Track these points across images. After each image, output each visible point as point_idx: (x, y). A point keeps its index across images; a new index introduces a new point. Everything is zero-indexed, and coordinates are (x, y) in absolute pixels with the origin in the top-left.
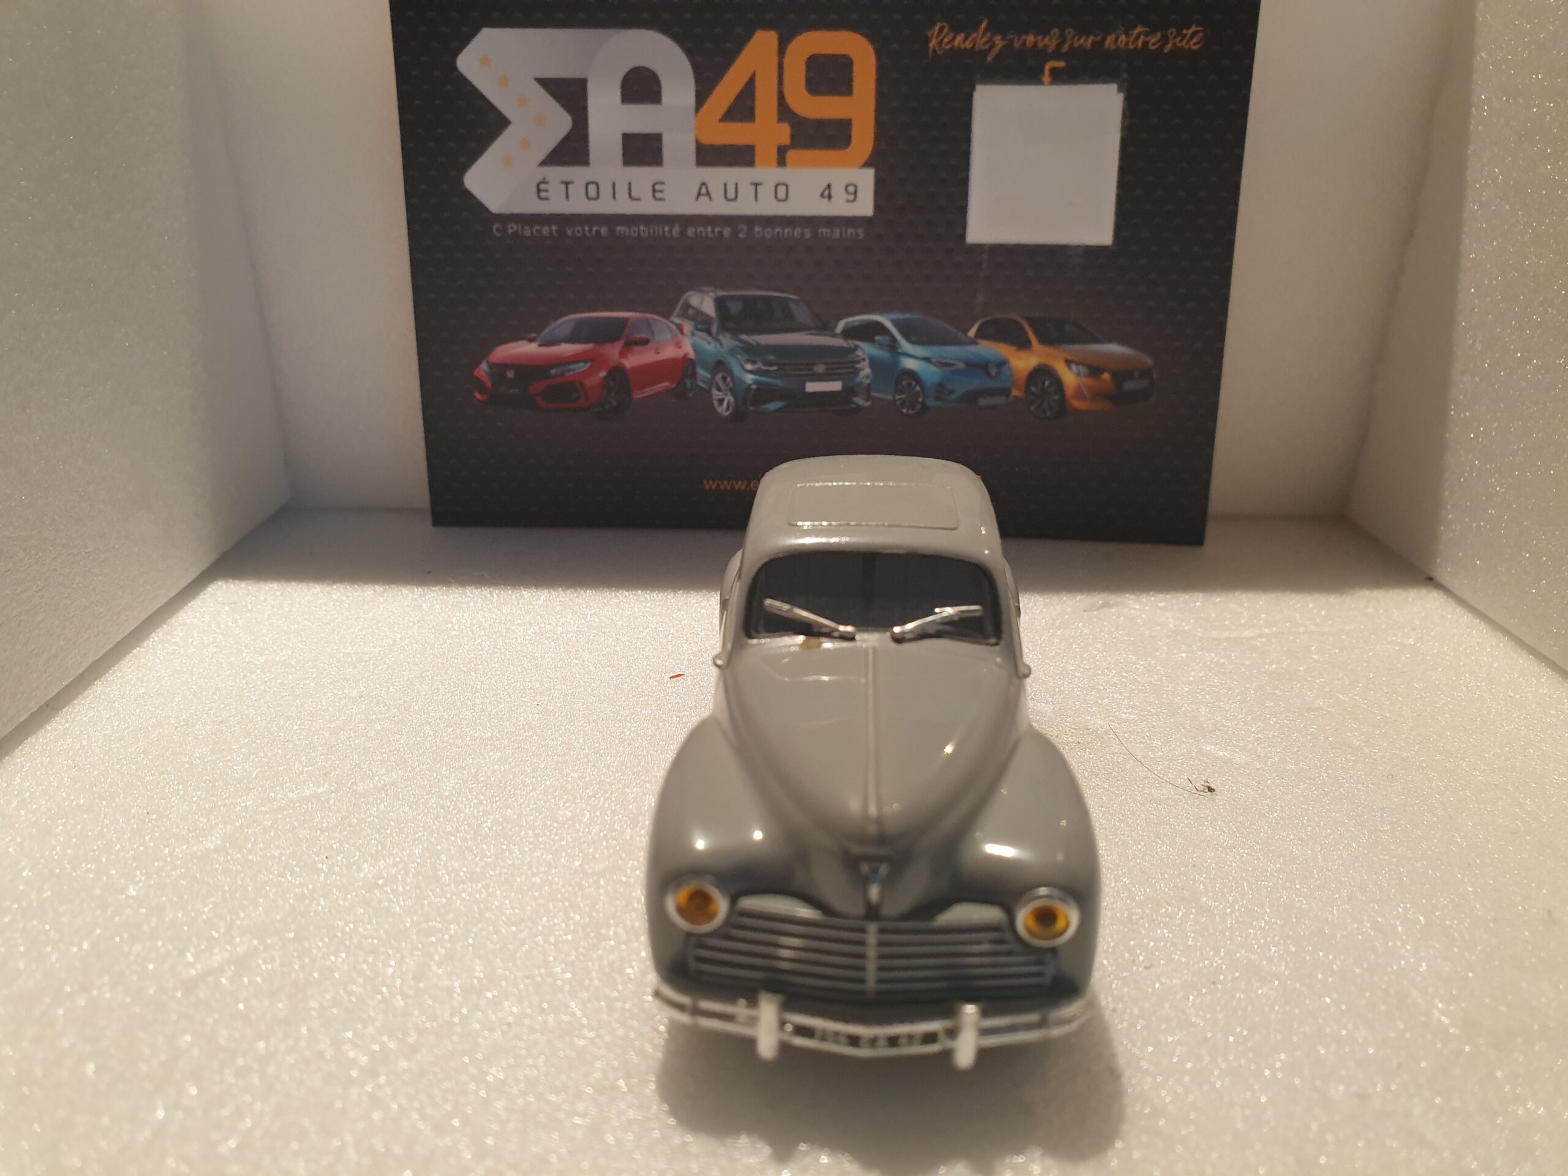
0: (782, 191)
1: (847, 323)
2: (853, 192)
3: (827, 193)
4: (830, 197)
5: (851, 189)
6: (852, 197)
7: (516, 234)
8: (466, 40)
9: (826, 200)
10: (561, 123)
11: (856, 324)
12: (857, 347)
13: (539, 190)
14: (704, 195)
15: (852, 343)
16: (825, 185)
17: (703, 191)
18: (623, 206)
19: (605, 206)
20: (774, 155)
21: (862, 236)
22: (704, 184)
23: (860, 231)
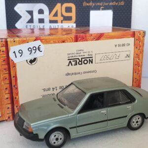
8: (16, 5)
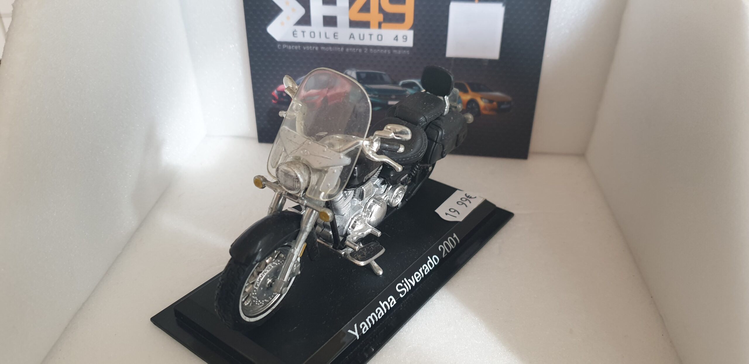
0: (380, 37)
1: (403, 82)
2: (405, 38)
3: (396, 38)
4: (397, 40)
5: (405, 37)
6: (405, 40)
7: (286, 49)
9: (395, 41)
10: (301, 11)
11: (406, 83)
12: (406, 91)
13: (294, 34)
14: (352, 38)
15: (404, 89)
16: (395, 36)
17: (352, 36)
18: (323, 40)
19: (317, 40)
20: (377, 25)
21: (408, 53)
22: (352, 34)
23: (408, 52)
